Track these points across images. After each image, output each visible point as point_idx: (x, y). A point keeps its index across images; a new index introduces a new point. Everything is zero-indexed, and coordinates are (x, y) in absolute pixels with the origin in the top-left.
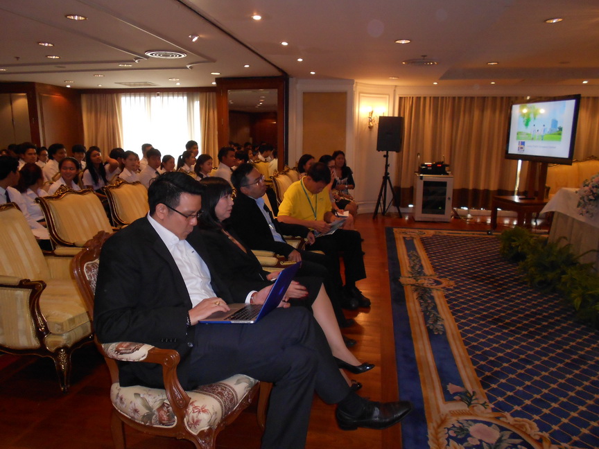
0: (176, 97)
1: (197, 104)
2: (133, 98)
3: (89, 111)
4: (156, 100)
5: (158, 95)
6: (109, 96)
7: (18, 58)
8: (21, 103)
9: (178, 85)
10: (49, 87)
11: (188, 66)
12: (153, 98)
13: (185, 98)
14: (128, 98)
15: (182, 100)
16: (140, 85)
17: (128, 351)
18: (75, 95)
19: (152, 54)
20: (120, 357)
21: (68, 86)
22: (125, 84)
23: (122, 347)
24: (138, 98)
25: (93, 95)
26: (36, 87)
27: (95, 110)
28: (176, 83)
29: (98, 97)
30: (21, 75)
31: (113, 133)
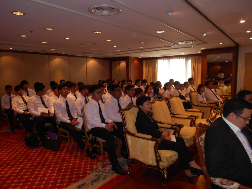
0: (180, 59)
1: (190, 61)
2: (163, 60)
3: (146, 66)
4: (172, 61)
5: (173, 58)
6: (153, 60)
7: (129, 48)
8: (123, 64)
9: (183, 54)
10: (133, 58)
11: (193, 46)
12: (171, 60)
13: (185, 59)
14: (161, 60)
15: (183, 60)
16: (166, 55)
17: (227, 184)
18: (141, 60)
19: (181, 43)
20: (222, 186)
21: (140, 57)
22: (160, 55)
23: (224, 181)
24: (165, 60)
25: (148, 60)
26: (130, 58)
27: (148, 66)
28: (182, 53)
29: (150, 60)
30: (127, 54)
31: (154, 75)
